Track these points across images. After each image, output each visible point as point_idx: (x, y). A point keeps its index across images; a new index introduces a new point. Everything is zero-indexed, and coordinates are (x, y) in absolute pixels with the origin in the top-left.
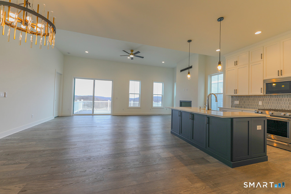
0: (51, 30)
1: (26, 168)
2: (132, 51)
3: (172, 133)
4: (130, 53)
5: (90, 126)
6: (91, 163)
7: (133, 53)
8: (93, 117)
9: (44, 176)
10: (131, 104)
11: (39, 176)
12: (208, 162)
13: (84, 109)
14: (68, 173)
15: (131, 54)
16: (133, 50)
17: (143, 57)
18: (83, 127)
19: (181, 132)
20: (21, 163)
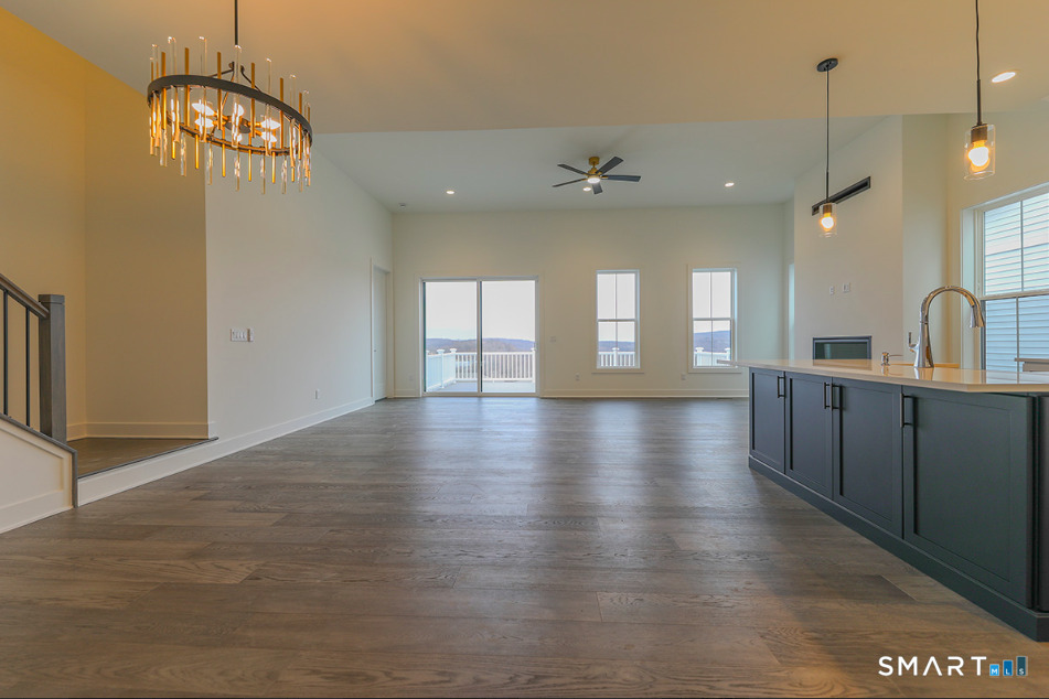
0: (294, 132)
1: (277, 524)
2: (594, 160)
3: (753, 466)
4: (587, 168)
5: (462, 427)
6: (433, 532)
7: (598, 167)
8: (480, 403)
9: (309, 549)
10: (609, 359)
11: (297, 548)
12: (902, 596)
13: (459, 379)
14: (367, 551)
15: (589, 175)
16: (598, 158)
17: (636, 179)
18: (441, 430)
19: (790, 464)
20: (268, 511)
